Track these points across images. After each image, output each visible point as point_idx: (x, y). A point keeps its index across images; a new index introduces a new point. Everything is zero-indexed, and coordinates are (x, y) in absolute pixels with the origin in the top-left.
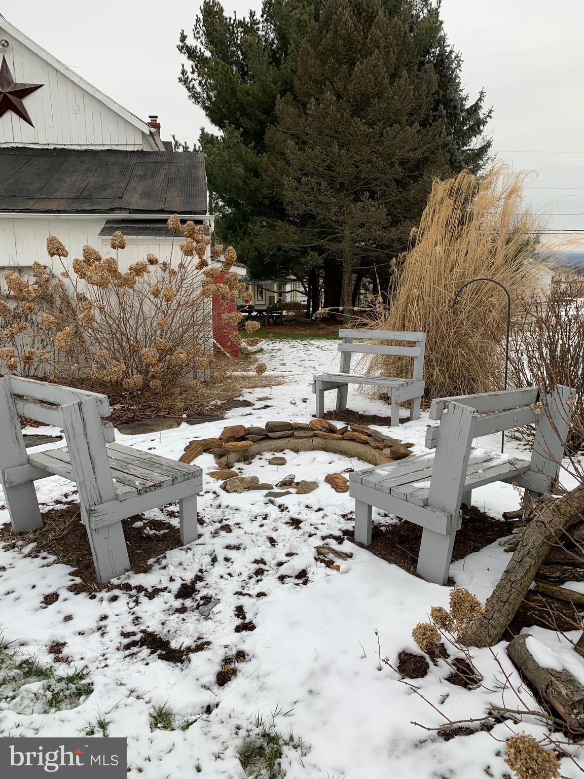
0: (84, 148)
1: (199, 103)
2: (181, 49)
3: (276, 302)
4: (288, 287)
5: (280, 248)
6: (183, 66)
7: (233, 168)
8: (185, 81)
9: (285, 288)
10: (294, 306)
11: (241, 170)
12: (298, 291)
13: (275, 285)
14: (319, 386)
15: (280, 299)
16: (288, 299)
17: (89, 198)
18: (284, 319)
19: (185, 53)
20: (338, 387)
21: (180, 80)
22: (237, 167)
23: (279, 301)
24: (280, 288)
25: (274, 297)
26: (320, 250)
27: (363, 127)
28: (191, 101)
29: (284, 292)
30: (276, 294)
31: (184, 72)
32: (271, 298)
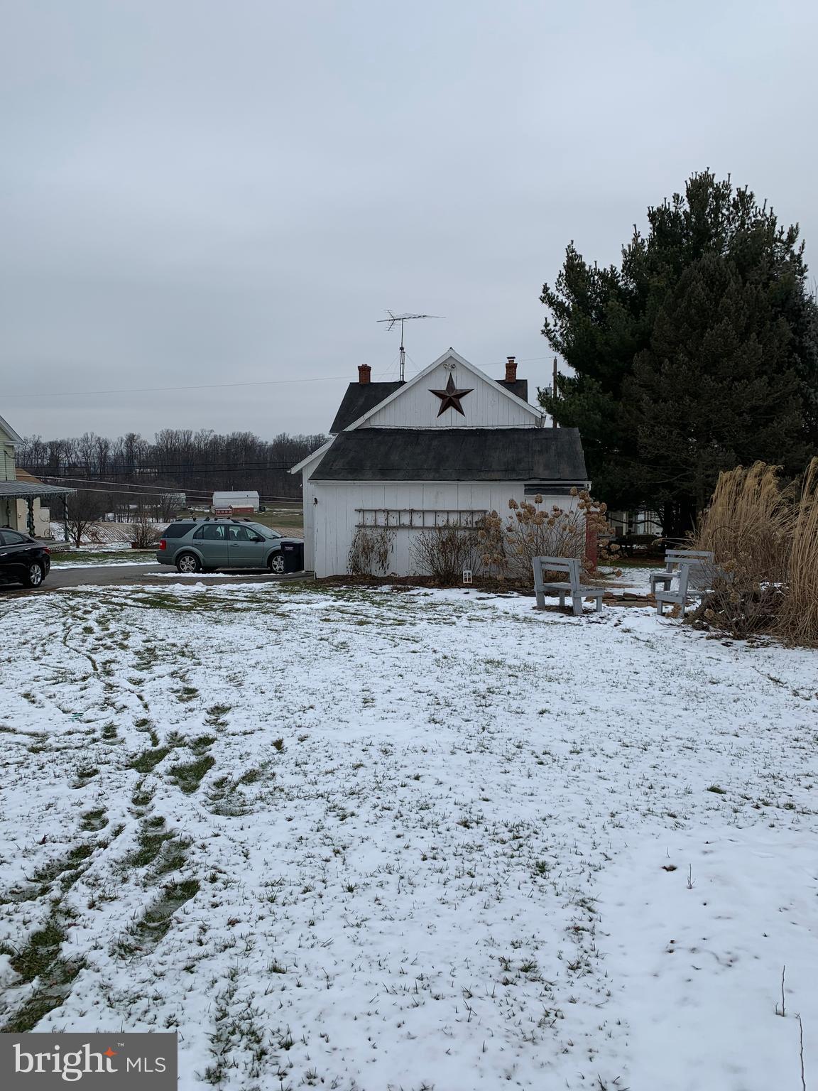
0: (495, 428)
1: (559, 350)
2: (542, 300)
3: (624, 534)
4: (641, 517)
5: (632, 485)
6: (546, 319)
7: (592, 415)
8: (547, 333)
9: (636, 518)
10: (648, 539)
11: (599, 417)
12: (653, 522)
13: (625, 515)
14: (653, 579)
15: (630, 531)
16: (641, 530)
17: (513, 470)
18: (634, 553)
19: (546, 302)
20: (664, 581)
21: (543, 332)
22: (596, 414)
23: (629, 533)
24: (630, 516)
25: (622, 527)
26: (670, 487)
27: (712, 384)
28: (551, 349)
29: (635, 523)
30: (624, 524)
31: (547, 325)
32: (619, 529)
